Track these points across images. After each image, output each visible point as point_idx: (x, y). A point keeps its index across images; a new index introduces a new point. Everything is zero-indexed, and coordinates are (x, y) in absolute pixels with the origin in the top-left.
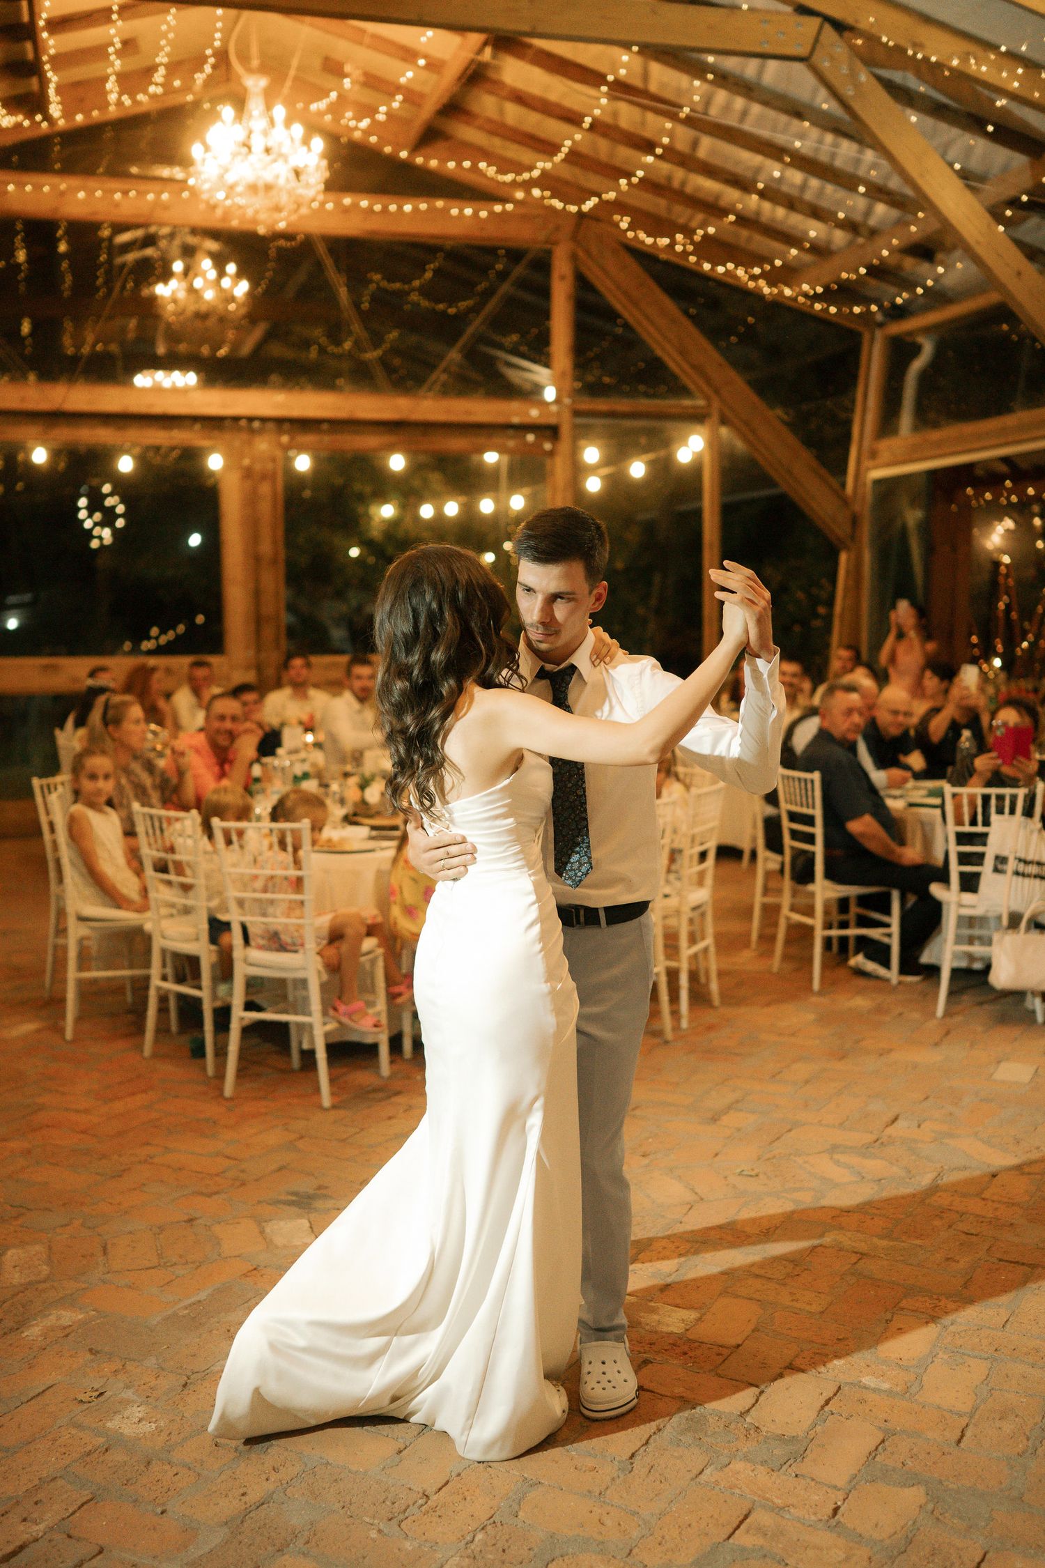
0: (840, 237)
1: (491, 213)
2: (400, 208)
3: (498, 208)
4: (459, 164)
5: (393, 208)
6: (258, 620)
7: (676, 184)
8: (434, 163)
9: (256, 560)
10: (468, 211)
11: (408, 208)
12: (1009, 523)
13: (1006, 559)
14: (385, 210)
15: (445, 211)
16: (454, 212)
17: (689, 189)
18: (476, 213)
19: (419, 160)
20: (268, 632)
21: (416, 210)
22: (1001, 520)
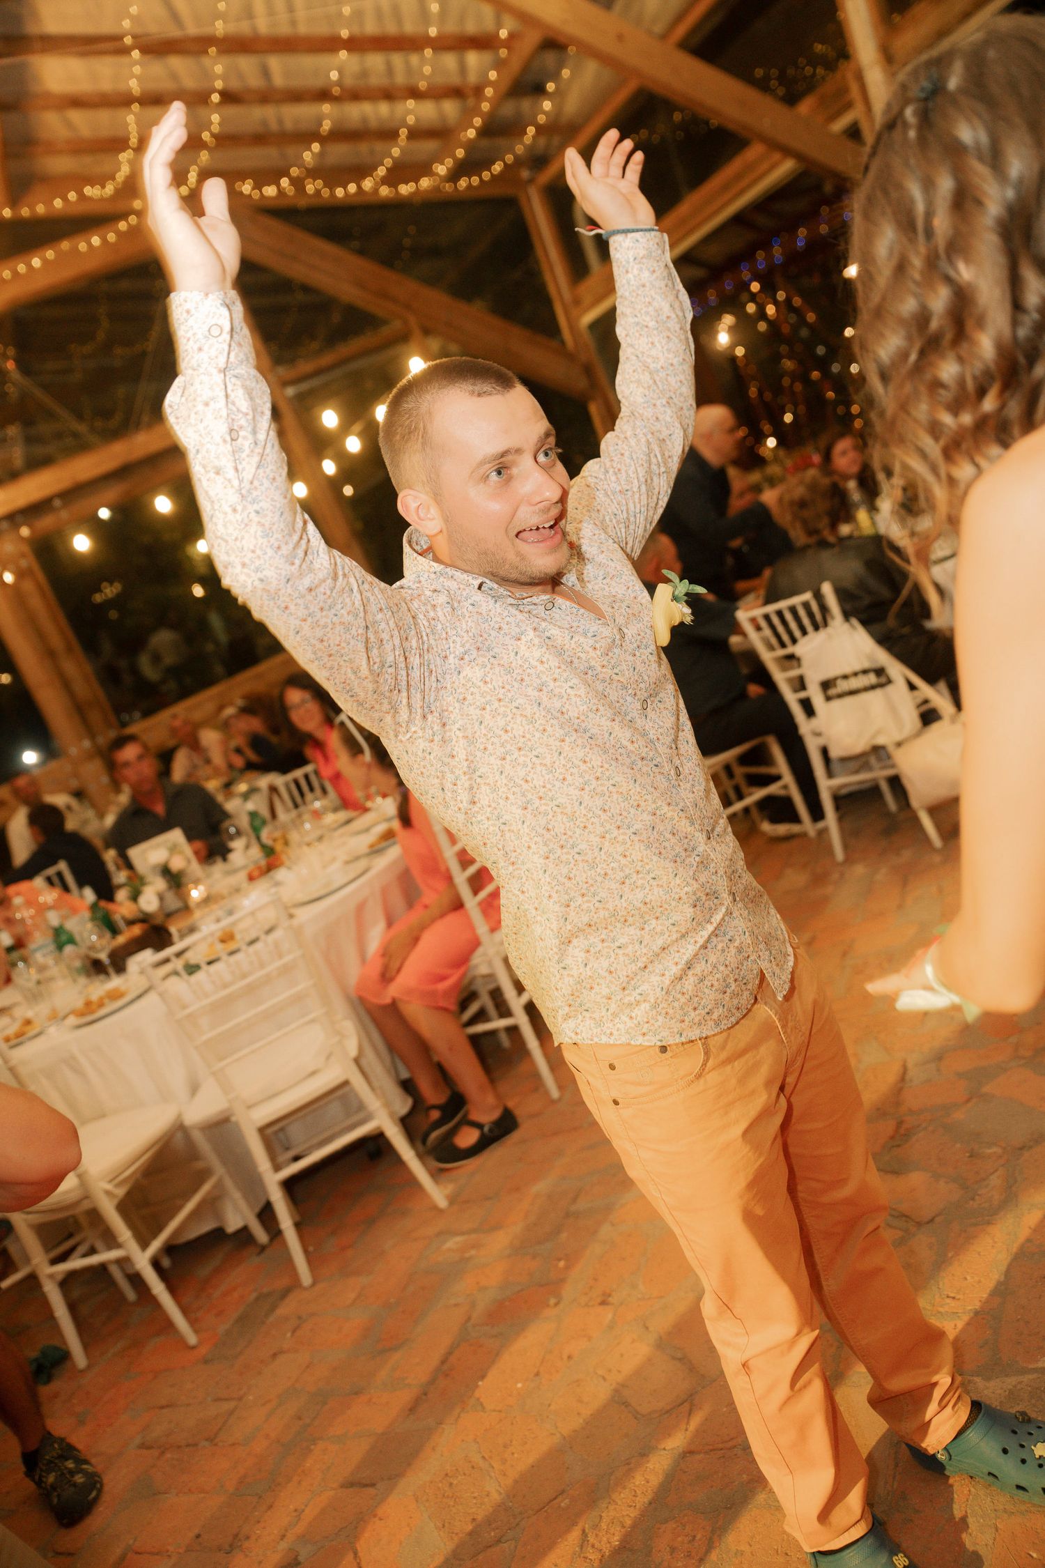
0: (450, 108)
1: (119, 233)
2: (29, 266)
3: (122, 225)
4: (65, 199)
5: (22, 268)
6: (80, 710)
7: (274, 126)
8: (41, 209)
9: (50, 654)
10: (96, 241)
11: (36, 262)
12: (728, 320)
13: (740, 351)
14: (15, 274)
15: (75, 249)
16: (83, 246)
17: (289, 125)
18: (104, 240)
19: (25, 212)
20: (95, 716)
21: (45, 261)
22: (719, 319)
